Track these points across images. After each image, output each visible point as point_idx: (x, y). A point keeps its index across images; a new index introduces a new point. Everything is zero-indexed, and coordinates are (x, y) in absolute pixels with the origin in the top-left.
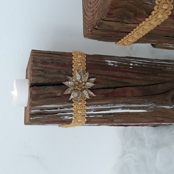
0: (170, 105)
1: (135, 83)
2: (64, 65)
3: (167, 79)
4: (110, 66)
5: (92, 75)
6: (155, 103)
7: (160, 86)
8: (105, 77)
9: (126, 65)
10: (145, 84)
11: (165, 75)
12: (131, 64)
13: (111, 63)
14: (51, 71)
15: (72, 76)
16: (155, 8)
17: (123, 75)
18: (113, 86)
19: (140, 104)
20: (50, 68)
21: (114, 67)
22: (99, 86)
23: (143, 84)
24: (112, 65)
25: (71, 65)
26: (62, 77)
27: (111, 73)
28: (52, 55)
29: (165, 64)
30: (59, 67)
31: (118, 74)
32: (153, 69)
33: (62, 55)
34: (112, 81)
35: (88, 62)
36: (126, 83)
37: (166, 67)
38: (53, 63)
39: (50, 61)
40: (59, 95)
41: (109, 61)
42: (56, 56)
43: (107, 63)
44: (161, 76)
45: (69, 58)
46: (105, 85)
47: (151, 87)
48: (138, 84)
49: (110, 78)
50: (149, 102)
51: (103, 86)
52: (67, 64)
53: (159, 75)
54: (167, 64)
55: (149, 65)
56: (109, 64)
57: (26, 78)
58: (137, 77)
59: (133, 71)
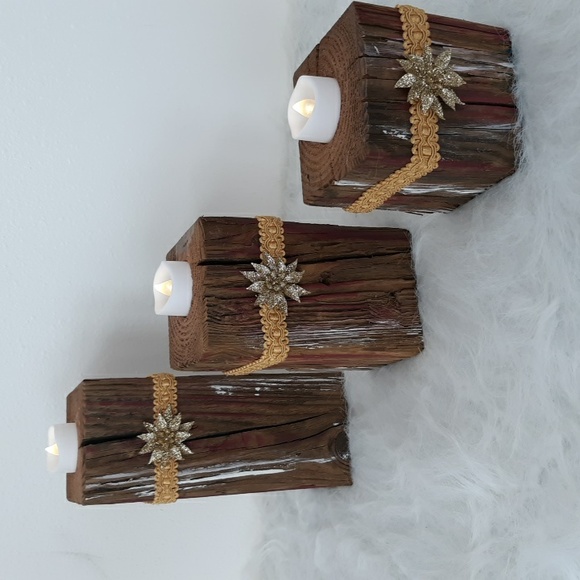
0: (325, 458)
1: (264, 421)
2: (140, 402)
3: (322, 410)
4: (220, 395)
5: (188, 416)
6: (299, 454)
7: (308, 425)
8: (210, 417)
9: (248, 391)
10: (283, 421)
11: (318, 402)
12: (258, 389)
13: (222, 390)
14: (117, 415)
15: (152, 421)
16: (265, 352)
17: (244, 409)
18: (225, 431)
19: (273, 459)
20: (116, 410)
21: (226, 396)
22: (200, 433)
23: (278, 423)
24: (224, 393)
25: (150, 401)
26: (136, 423)
27: (221, 408)
28: (117, 387)
29: (318, 383)
30: (131, 407)
31: (233, 408)
32: (296, 393)
33: (135, 385)
34: (223, 422)
35: (181, 392)
36: (247, 423)
37: (319, 387)
38: (119, 400)
39: (115, 398)
40: (131, 455)
41: (218, 387)
42: (125, 387)
43: (215, 390)
44: (309, 406)
45: (146, 388)
46: (211, 430)
47: (292, 426)
48: (269, 423)
49: (220, 418)
50: (288, 453)
51: (206, 434)
52: (144, 399)
53: (307, 403)
54: (321, 382)
55: (289, 387)
56: (219, 393)
57: (68, 421)
58: (268, 411)
59: (261, 401)
